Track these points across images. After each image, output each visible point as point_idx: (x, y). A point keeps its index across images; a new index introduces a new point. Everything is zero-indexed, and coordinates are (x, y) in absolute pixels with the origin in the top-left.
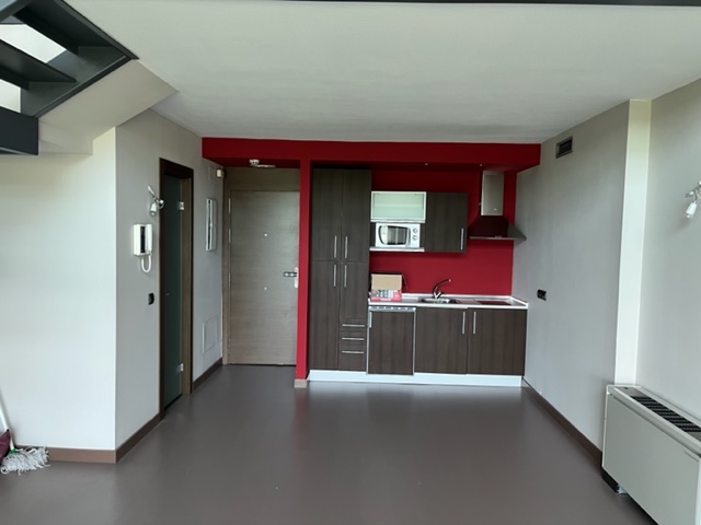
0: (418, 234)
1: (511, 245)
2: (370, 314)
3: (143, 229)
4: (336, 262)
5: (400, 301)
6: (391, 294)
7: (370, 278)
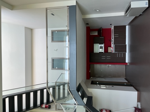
0: (101, 45)
1: (103, 29)
2: (115, 52)
3: (102, 86)
4: (106, 58)
5: (113, 47)
6: (112, 49)
7: (109, 53)
